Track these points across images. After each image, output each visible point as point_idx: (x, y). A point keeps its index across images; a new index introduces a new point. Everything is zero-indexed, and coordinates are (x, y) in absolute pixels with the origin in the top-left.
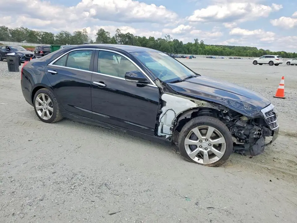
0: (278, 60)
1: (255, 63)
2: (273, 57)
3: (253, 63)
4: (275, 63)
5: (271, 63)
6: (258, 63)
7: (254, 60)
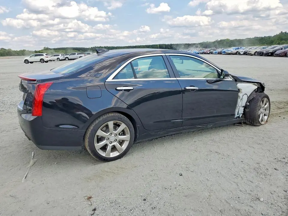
0: (47, 57)
1: (26, 61)
2: (43, 55)
3: (25, 62)
4: (45, 60)
5: (42, 61)
6: (29, 62)
7: (24, 60)
